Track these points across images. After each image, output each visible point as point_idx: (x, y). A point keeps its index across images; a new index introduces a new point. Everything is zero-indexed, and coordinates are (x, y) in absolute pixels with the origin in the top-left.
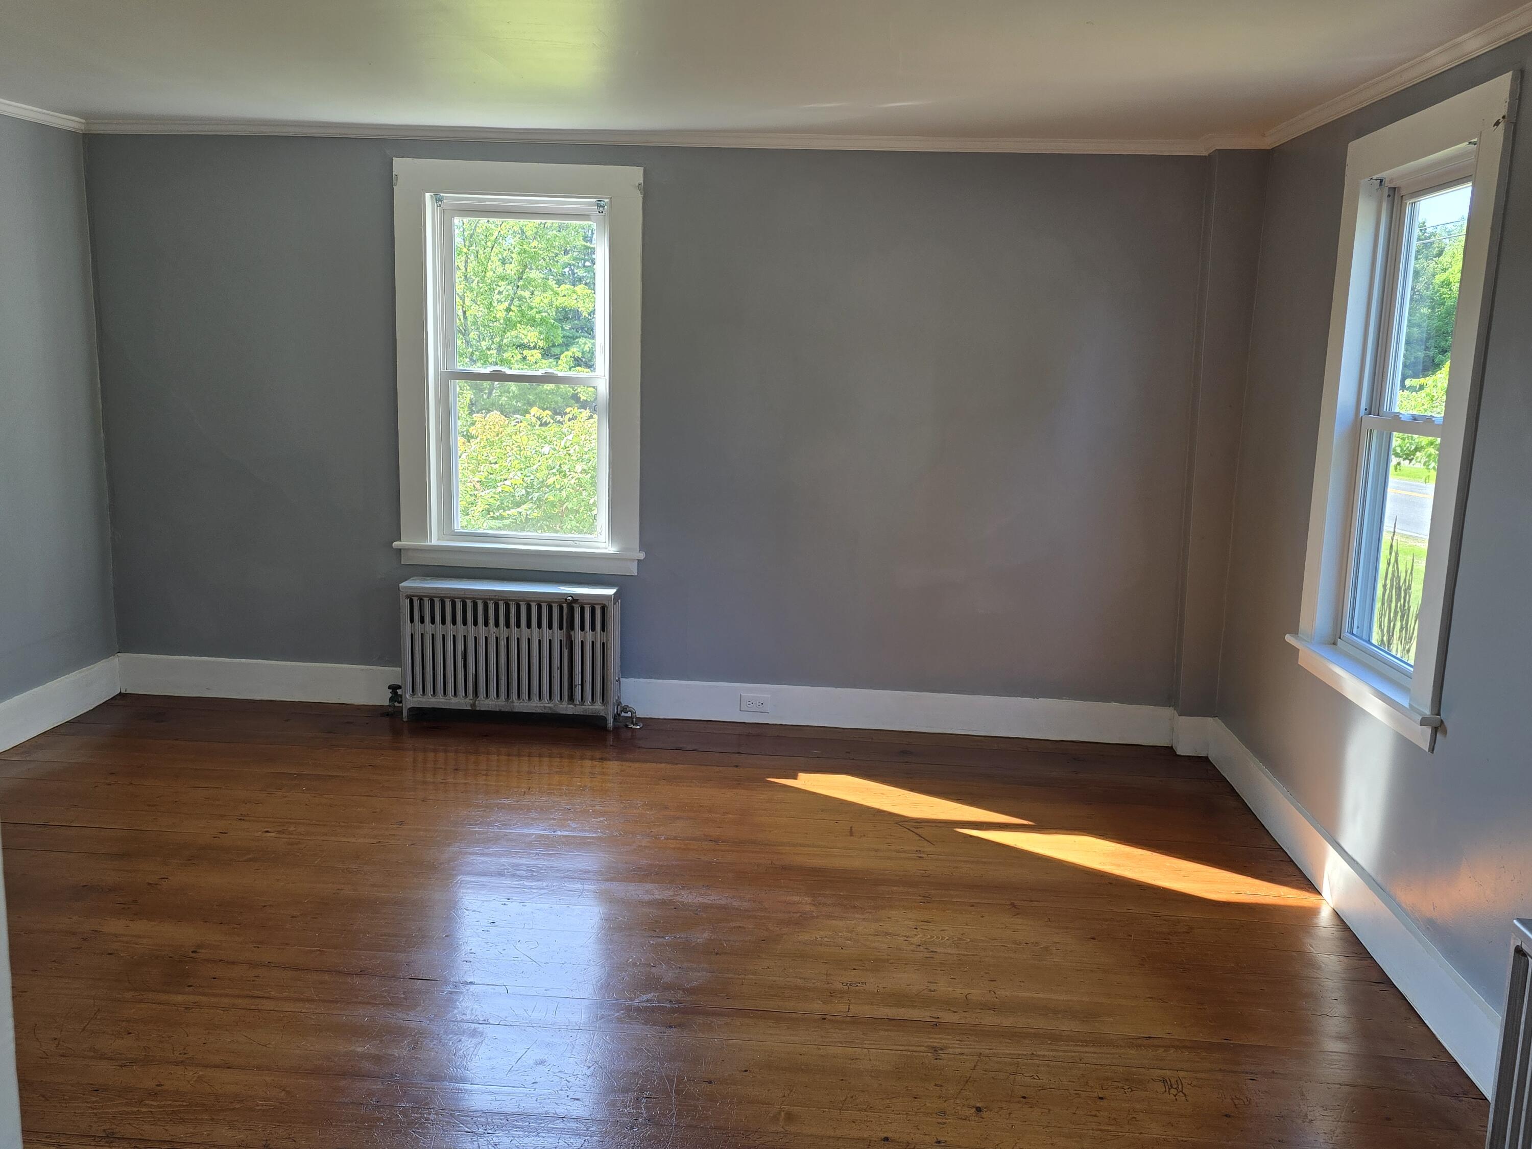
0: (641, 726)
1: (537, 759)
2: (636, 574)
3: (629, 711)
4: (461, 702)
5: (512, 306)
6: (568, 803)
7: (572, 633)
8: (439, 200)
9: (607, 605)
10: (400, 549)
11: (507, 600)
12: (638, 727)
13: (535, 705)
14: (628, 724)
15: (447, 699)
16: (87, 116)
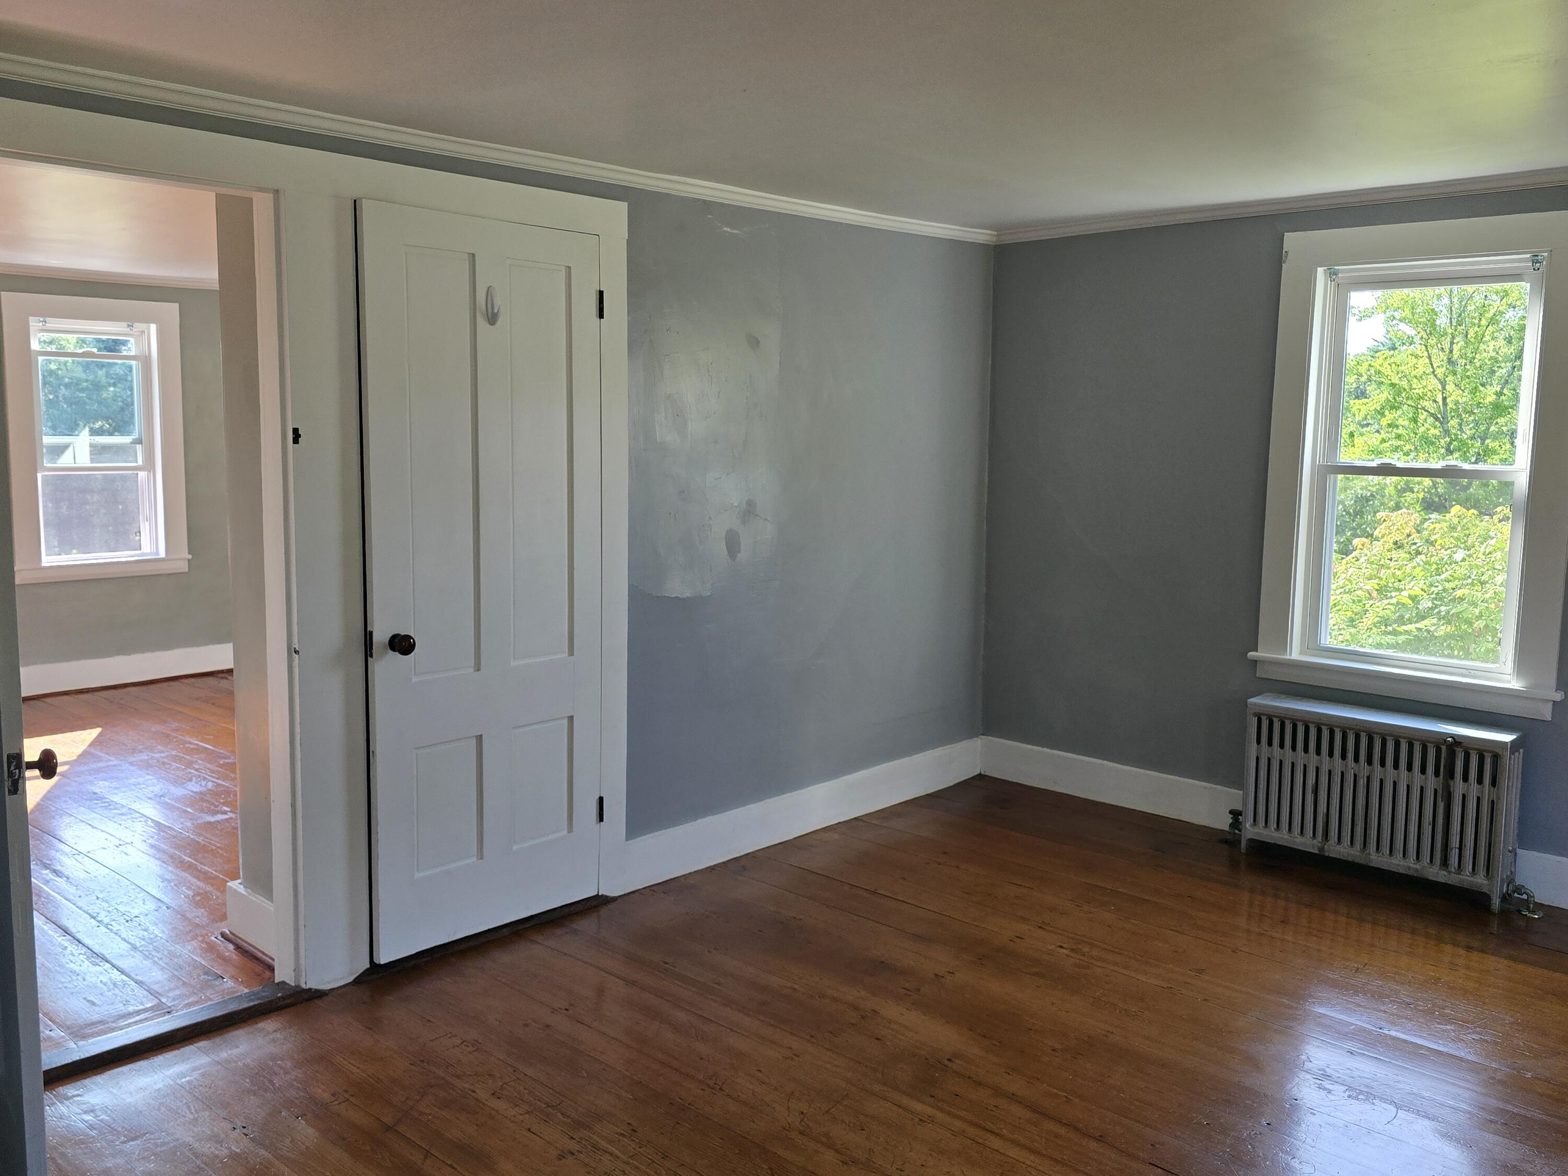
0: (1541, 916)
1: (1383, 929)
2: (1551, 719)
3: (1525, 893)
4: (1306, 843)
5: (1505, 389)
6: (1408, 996)
7: (1451, 783)
8: (1332, 274)
9: (1500, 753)
10: (1256, 661)
11: (1371, 732)
12: (1536, 917)
13: (1398, 862)
14: (1521, 909)
15: (1291, 837)
16: (999, 228)
